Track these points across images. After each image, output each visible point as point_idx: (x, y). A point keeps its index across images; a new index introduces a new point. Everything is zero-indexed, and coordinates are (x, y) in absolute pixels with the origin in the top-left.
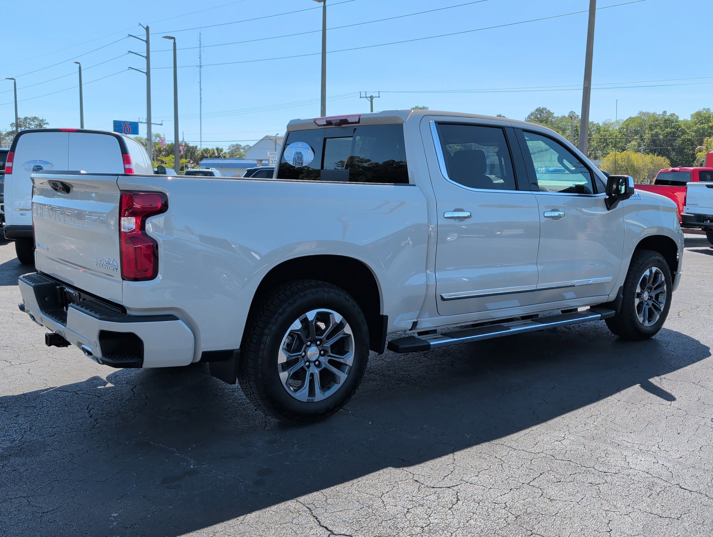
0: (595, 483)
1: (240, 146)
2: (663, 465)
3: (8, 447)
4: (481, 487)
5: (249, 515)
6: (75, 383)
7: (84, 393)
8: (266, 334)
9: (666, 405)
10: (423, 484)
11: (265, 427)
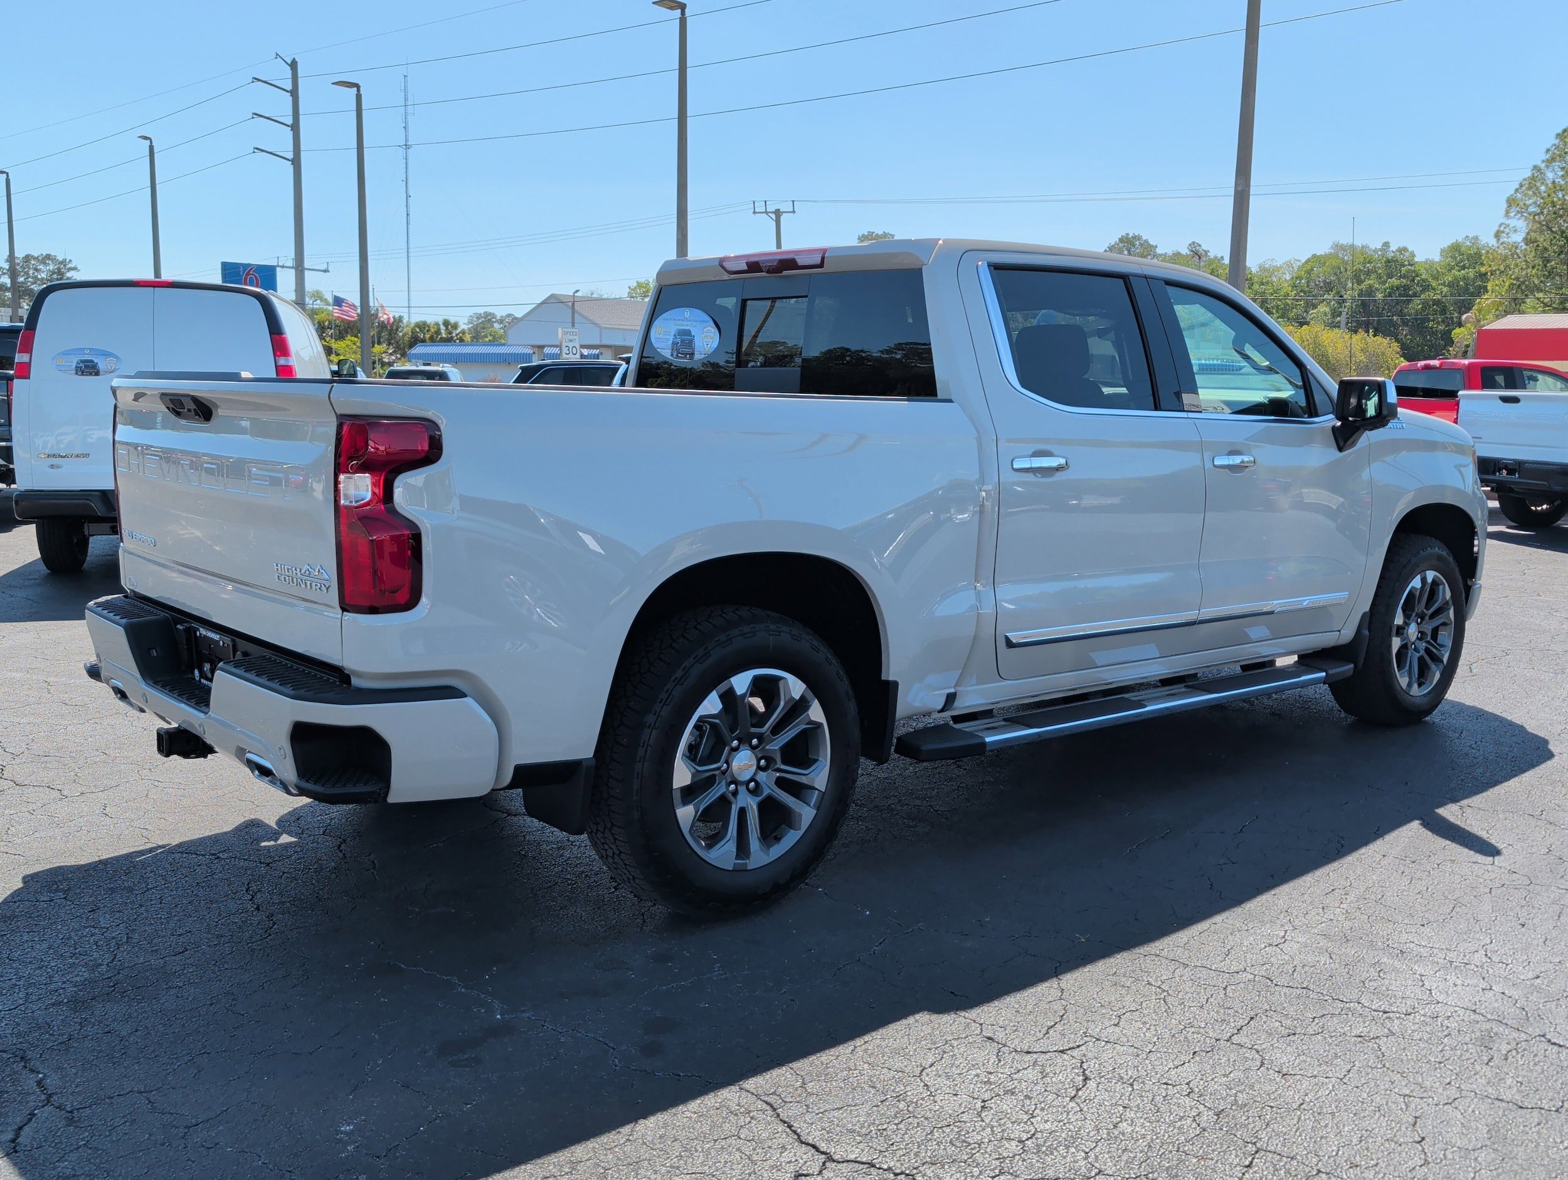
0: (1369, 1036)
1: (493, 315)
2: (1503, 993)
3: (85, 981)
4: (1131, 1050)
5: (642, 1121)
6: (210, 834)
7: (235, 857)
8: (648, 724)
9: (1484, 864)
10: (1005, 1046)
11: (643, 925)
